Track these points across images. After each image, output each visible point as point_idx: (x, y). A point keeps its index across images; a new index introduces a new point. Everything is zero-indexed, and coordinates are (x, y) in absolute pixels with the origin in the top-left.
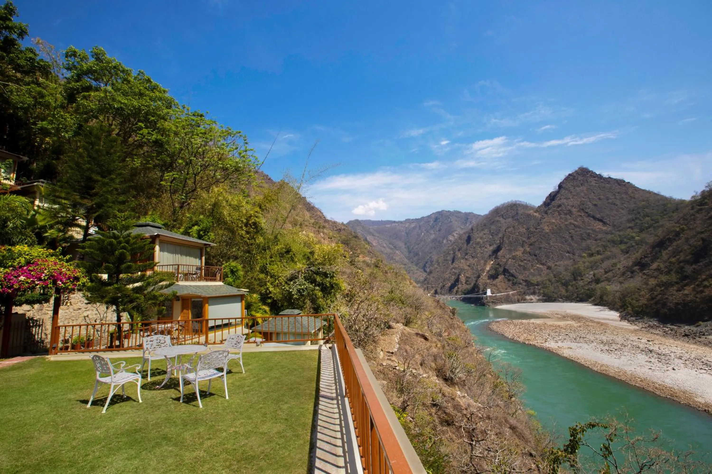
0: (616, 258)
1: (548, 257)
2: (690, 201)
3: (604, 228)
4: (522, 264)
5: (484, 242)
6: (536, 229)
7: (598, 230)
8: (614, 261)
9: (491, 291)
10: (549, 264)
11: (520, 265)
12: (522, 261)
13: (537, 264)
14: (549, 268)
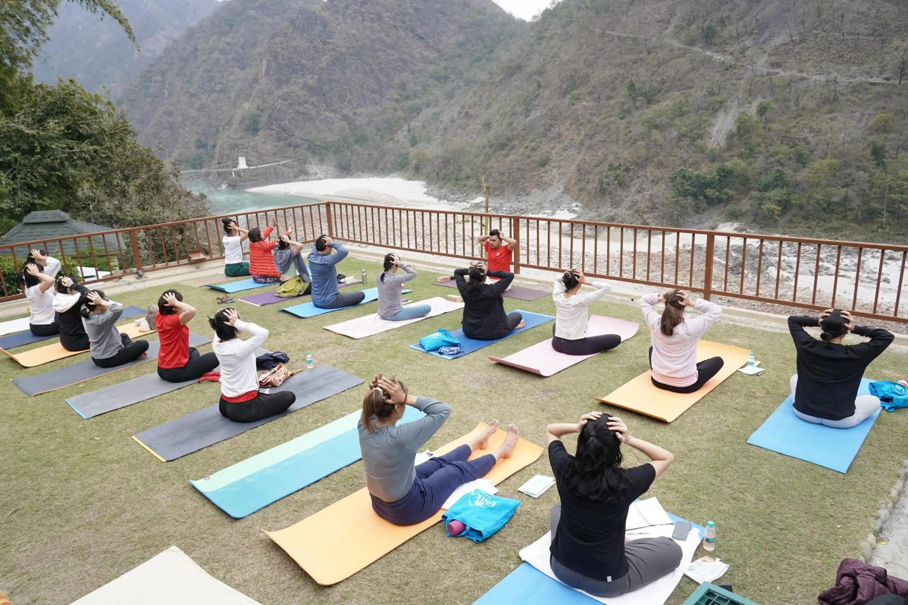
0: (438, 105)
1: (342, 98)
2: (531, 23)
3: (426, 53)
4: (301, 109)
5: (227, 61)
6: (325, 43)
7: (418, 56)
8: (436, 110)
9: (247, 161)
10: (345, 111)
11: (298, 113)
12: (299, 104)
13: (325, 111)
14: (345, 118)
